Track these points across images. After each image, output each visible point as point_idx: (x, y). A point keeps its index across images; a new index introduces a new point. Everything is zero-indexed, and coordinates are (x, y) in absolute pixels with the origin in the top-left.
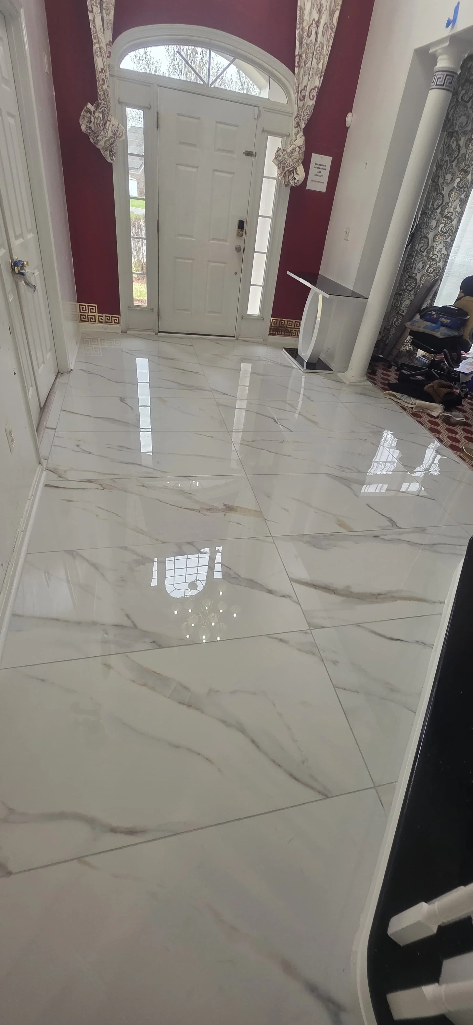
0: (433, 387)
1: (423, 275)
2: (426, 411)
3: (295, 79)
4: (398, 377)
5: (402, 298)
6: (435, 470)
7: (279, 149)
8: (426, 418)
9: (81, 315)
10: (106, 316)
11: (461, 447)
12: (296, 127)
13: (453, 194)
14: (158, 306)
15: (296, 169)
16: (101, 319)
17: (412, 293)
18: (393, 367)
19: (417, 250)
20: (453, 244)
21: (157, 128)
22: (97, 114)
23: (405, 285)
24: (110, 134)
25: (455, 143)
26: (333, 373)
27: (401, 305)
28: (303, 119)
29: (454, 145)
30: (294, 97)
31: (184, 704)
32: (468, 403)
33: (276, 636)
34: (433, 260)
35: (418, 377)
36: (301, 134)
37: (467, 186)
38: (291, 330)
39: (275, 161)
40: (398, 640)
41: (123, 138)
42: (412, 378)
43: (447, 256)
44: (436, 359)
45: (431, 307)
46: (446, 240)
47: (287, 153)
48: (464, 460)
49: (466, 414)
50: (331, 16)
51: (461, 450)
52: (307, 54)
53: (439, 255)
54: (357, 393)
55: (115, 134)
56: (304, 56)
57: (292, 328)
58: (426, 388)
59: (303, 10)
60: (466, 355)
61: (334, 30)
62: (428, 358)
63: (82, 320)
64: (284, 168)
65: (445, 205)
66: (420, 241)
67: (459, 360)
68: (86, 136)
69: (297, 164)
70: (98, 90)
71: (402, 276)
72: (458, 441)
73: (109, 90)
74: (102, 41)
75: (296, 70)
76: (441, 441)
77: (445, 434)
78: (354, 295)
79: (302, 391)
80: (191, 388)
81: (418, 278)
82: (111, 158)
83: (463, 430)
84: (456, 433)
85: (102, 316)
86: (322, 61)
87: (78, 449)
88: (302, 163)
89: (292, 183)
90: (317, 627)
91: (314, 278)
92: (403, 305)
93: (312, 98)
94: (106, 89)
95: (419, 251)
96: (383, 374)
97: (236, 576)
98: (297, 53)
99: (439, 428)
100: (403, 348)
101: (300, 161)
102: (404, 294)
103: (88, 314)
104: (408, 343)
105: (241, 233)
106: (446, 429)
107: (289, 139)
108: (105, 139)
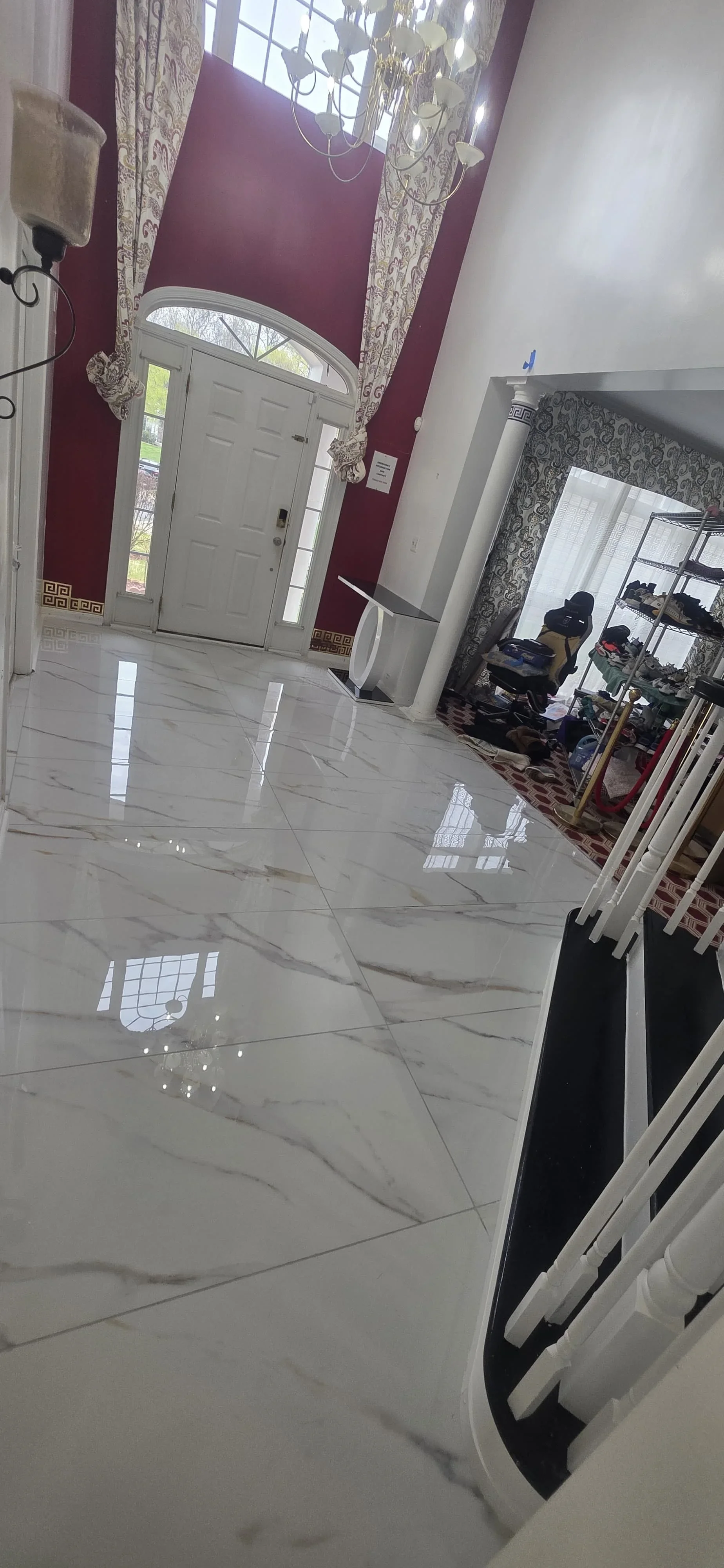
0: (516, 733)
1: (501, 602)
2: (509, 763)
3: (359, 374)
4: (474, 718)
5: (478, 624)
6: (521, 838)
7: (335, 441)
8: (509, 772)
9: (45, 596)
10: (82, 601)
11: (551, 808)
12: (357, 422)
13: (533, 519)
14: (161, 597)
15: (356, 465)
16: (75, 605)
17: (489, 619)
18: (467, 704)
19: (494, 572)
20: (534, 571)
21: (187, 392)
22: (112, 367)
23: (480, 610)
24: (125, 390)
25: (534, 468)
26: (394, 706)
27: (476, 632)
28: (366, 415)
29: (533, 470)
30: (357, 390)
31: (234, 1119)
32: (558, 756)
33: (347, 1032)
34: (513, 586)
35: (498, 720)
36: (364, 429)
37: (547, 513)
38: (339, 647)
39: (330, 451)
40: (492, 1036)
41: (142, 396)
42: (491, 721)
43: (528, 584)
44: (518, 700)
45: (510, 639)
46: (526, 566)
47: (345, 446)
48: (557, 825)
49: (556, 770)
50: (402, 322)
51: (552, 813)
52: (374, 352)
53: (519, 582)
54: (425, 734)
55: (132, 391)
56: (370, 354)
57: (340, 644)
58: (509, 733)
59: (371, 311)
60: (553, 699)
61: (405, 336)
62: (509, 698)
63: (46, 602)
64: (341, 461)
65: (524, 529)
66: (498, 563)
67: (545, 703)
68: (93, 387)
69: (357, 460)
70: (117, 341)
71: (477, 600)
72: (548, 802)
73: (131, 344)
74: (130, 293)
75: (361, 365)
76: (528, 800)
77: (533, 793)
78: (422, 616)
79: (353, 725)
80: (209, 710)
81: (496, 603)
82: (123, 415)
83: (554, 788)
84: (546, 792)
85: (77, 601)
86: (390, 362)
87: (53, 782)
88: (363, 459)
89: (350, 479)
90: (394, 1021)
91: (371, 587)
92: (479, 633)
93: (377, 396)
94: (127, 342)
95: (496, 573)
96: (455, 712)
97: (288, 958)
98: (362, 349)
99: (525, 784)
100: (479, 683)
101: (361, 457)
102: (479, 620)
103: (56, 596)
104: (484, 677)
105: (282, 524)
106: (533, 786)
107: (348, 433)
108: (118, 394)
